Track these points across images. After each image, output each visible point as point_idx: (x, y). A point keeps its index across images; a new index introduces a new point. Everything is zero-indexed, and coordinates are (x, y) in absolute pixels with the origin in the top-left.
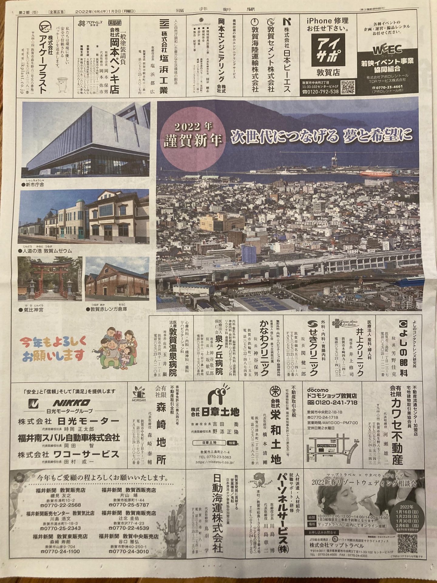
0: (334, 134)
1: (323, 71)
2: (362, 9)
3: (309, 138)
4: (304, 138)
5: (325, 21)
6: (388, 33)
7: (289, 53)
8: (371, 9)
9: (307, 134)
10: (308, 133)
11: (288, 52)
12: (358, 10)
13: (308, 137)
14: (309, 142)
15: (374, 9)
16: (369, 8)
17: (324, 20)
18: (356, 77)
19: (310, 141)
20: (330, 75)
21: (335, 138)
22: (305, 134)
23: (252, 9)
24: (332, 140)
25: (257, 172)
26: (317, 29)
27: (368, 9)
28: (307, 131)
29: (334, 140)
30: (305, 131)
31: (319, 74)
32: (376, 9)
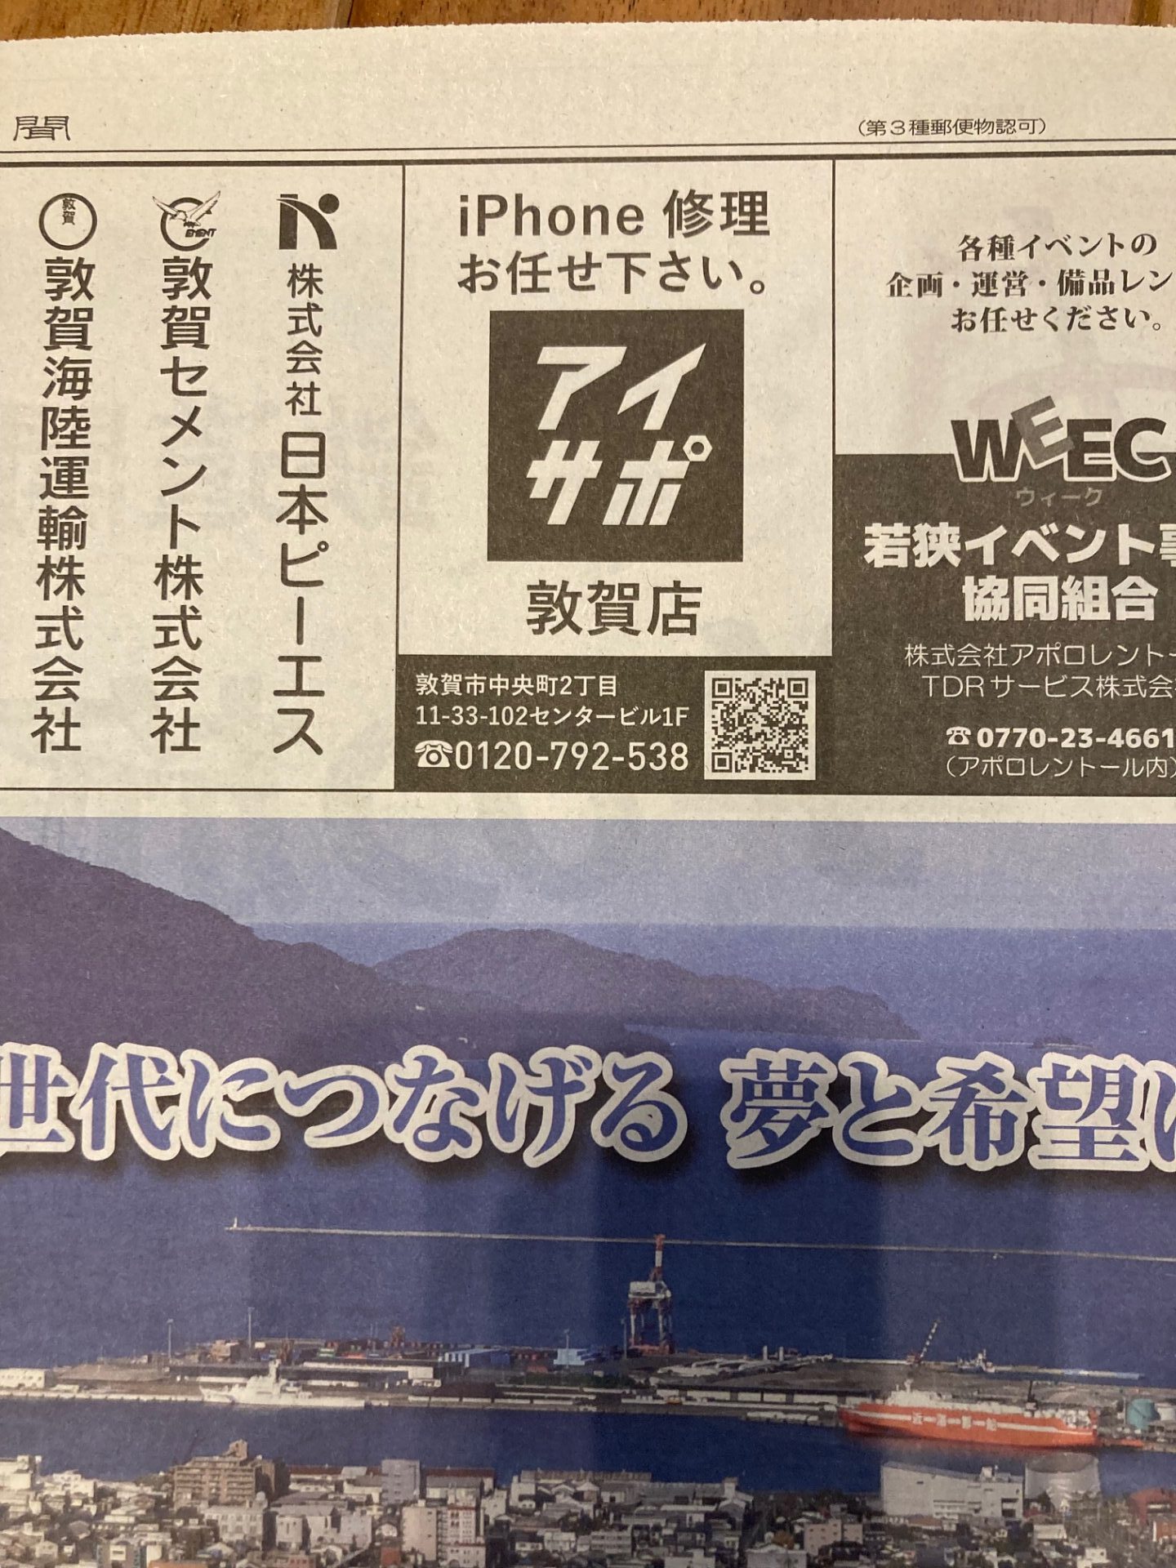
0: (652, 1091)
1: (575, 595)
2: (877, 127)
3: (455, 1120)
4: (418, 1118)
5: (596, 218)
6: (1062, 320)
7: (321, 454)
8: (939, 127)
9: (439, 1091)
10: (447, 1075)
11: (312, 444)
12: (844, 130)
13: (445, 1111)
14: (453, 1149)
15: (965, 125)
16: (930, 118)
17: (588, 212)
18: (826, 650)
19: (465, 1141)
20: (628, 628)
21: (655, 1127)
22: (430, 1090)
23: (50, 127)
24: (634, 1136)
25: (50, 1382)
26: (535, 273)
27: (921, 127)
28: (444, 1063)
29: (650, 1143)
30: (428, 1063)
31: (542, 621)
32: (979, 125)
